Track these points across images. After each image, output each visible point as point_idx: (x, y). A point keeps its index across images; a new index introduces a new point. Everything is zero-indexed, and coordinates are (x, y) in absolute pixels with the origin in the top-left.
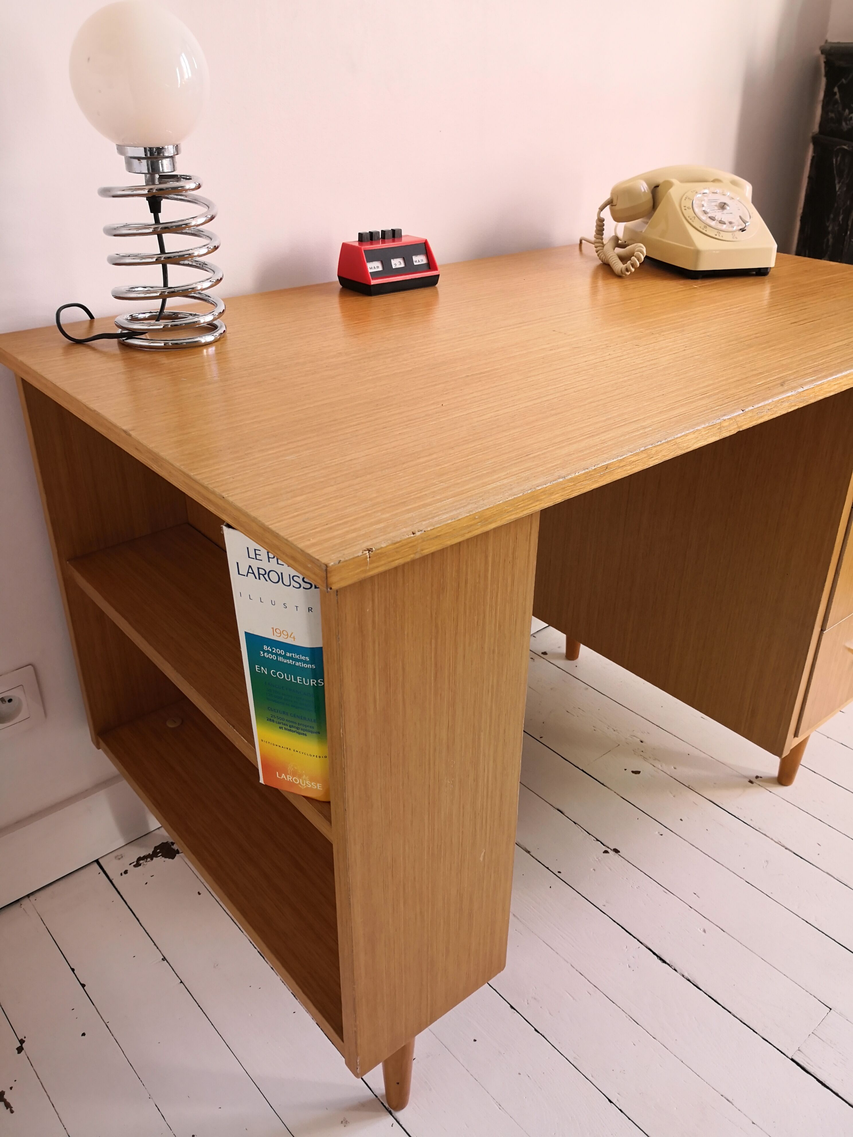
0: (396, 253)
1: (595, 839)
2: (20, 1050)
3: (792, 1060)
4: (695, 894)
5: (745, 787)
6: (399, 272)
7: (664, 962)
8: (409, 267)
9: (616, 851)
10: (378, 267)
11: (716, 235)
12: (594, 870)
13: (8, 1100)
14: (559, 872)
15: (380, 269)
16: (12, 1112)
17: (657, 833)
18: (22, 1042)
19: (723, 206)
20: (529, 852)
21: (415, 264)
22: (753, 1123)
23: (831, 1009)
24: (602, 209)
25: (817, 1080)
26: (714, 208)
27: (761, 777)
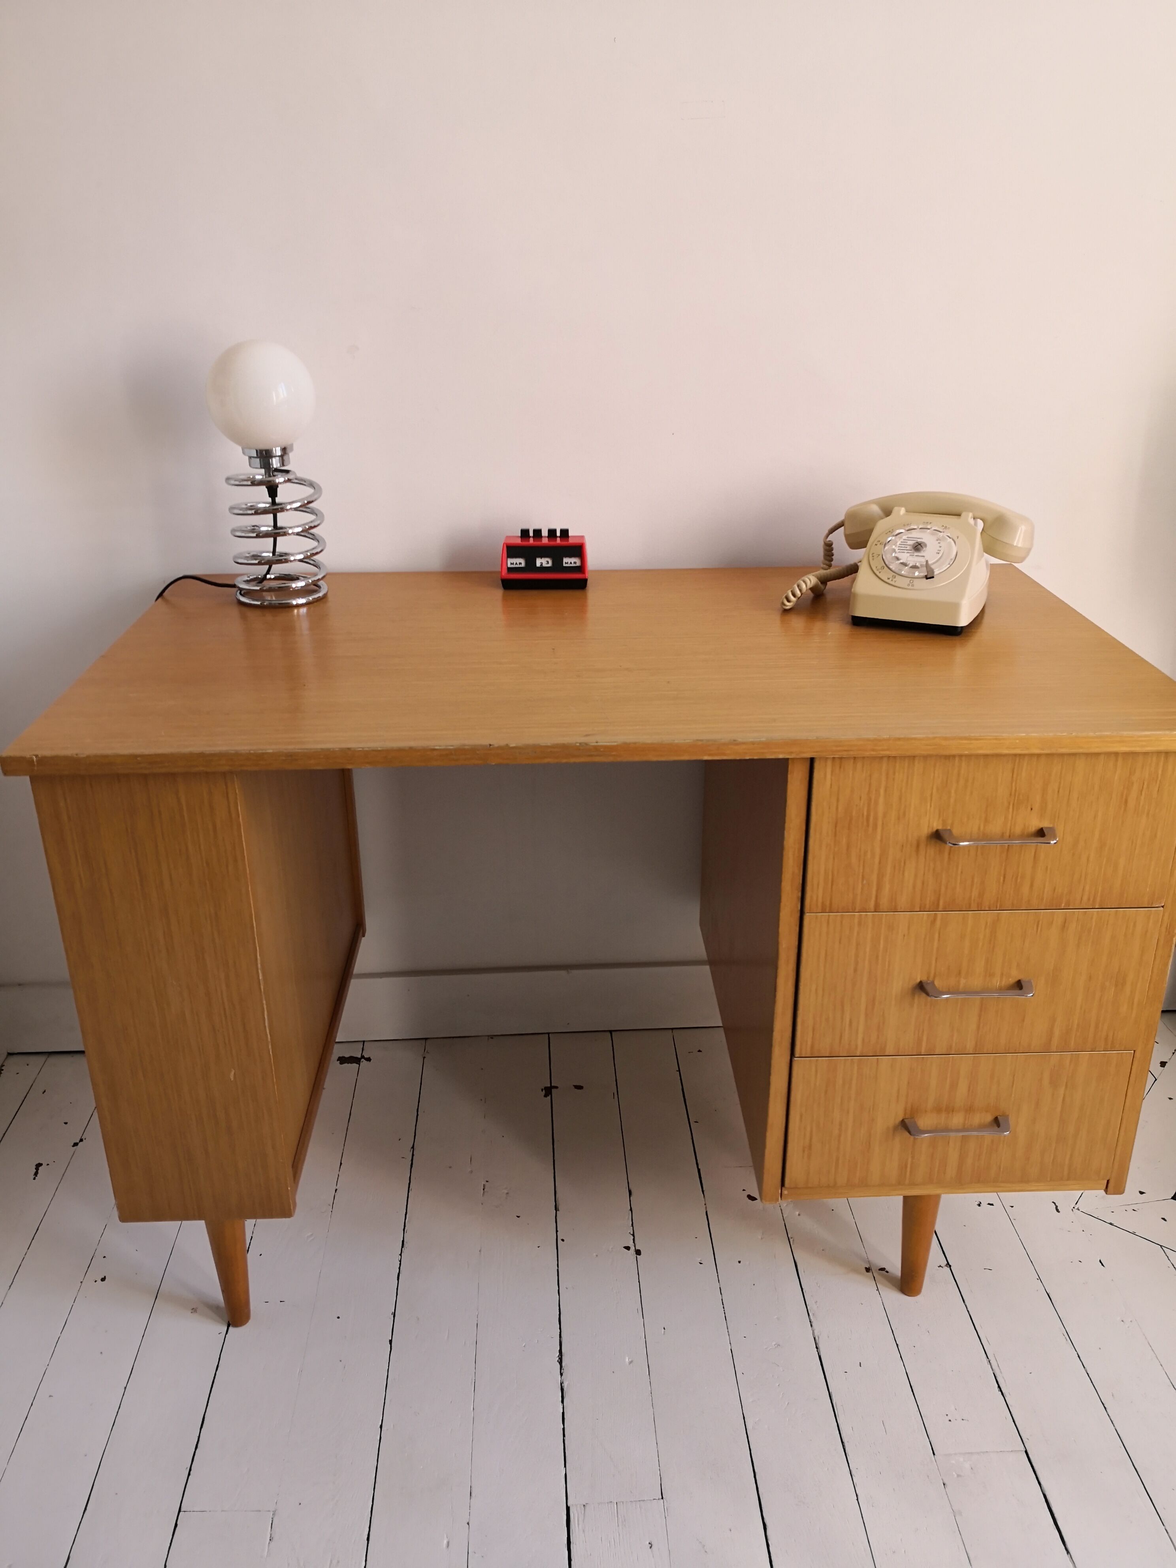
0: (544, 552)
1: (632, 1233)
2: (76, 1144)
3: (568, 1509)
4: (664, 1329)
5: (855, 1270)
6: (542, 569)
7: (560, 1362)
8: (558, 566)
9: (638, 1252)
10: (520, 563)
11: (888, 579)
12: (597, 1256)
13: (39, 1171)
14: (563, 1240)
15: (523, 565)
16: (34, 1179)
17: (699, 1259)
18: (81, 1140)
19: (918, 547)
20: (556, 1209)
21: (564, 565)
22: (468, 1524)
23: (662, 1498)
24: (832, 531)
25: (567, 1538)
26: (906, 547)
27: (887, 1272)
